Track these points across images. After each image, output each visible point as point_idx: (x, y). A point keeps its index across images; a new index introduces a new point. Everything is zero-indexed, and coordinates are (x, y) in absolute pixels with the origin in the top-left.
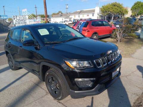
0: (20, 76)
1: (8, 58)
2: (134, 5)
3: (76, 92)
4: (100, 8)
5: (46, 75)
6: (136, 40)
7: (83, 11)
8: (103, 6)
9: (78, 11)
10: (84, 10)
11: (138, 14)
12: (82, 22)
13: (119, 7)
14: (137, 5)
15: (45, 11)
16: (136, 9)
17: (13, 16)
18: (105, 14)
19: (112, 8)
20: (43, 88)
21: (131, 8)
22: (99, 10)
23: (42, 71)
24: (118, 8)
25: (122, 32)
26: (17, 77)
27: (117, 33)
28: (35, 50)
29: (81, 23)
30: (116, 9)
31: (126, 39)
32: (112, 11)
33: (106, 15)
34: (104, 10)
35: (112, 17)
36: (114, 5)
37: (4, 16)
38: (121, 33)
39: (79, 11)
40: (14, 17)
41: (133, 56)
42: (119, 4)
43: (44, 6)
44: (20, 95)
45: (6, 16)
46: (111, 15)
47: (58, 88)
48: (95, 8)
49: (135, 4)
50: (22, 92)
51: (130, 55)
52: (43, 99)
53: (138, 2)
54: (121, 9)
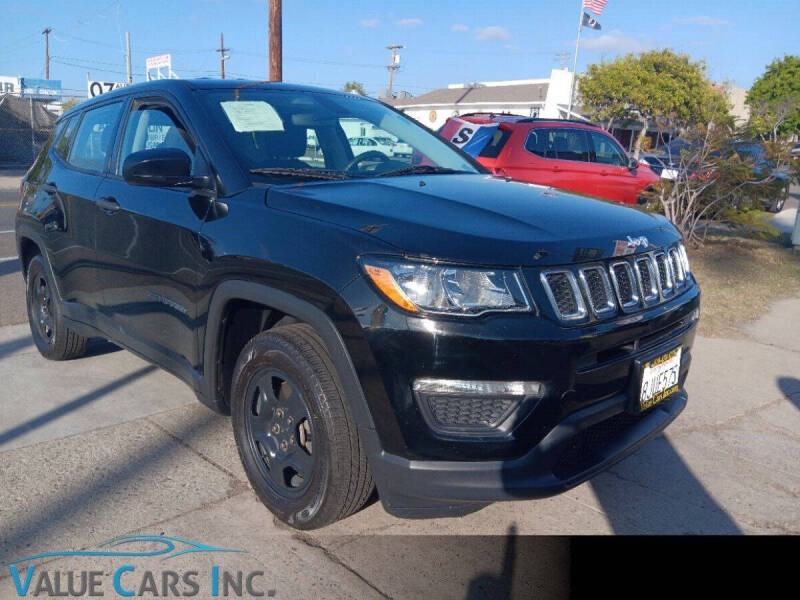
0: (84, 391)
1: (32, 284)
2: (767, 78)
3: (414, 465)
4: (576, 78)
5: (242, 366)
6: (768, 254)
7: (484, 87)
8: (593, 69)
9: (452, 87)
10: (489, 84)
11: (782, 129)
12: (475, 128)
13: (685, 80)
14: (784, 74)
15: (272, 67)
16: (773, 96)
17: (90, 84)
18: (603, 114)
19: (644, 81)
20: (213, 457)
21: (749, 89)
22: (570, 90)
23: (219, 343)
24: (676, 84)
25: (695, 194)
26: (70, 396)
27: (665, 204)
28: (189, 220)
29: (470, 131)
30: (663, 88)
31: (710, 247)
32: (641, 96)
33: (606, 121)
34: (595, 89)
35: (637, 133)
36: (658, 65)
37: (40, 84)
38: (686, 204)
39: (461, 86)
40: (96, 88)
41: (749, 329)
42: (686, 61)
43: (271, 40)
44: (72, 488)
45: (57, 85)
46: (633, 121)
47: (305, 448)
48: (549, 76)
49: (774, 71)
50: (85, 473)
51: (733, 327)
52: (210, 515)
53: (788, 59)
54: (695, 89)
